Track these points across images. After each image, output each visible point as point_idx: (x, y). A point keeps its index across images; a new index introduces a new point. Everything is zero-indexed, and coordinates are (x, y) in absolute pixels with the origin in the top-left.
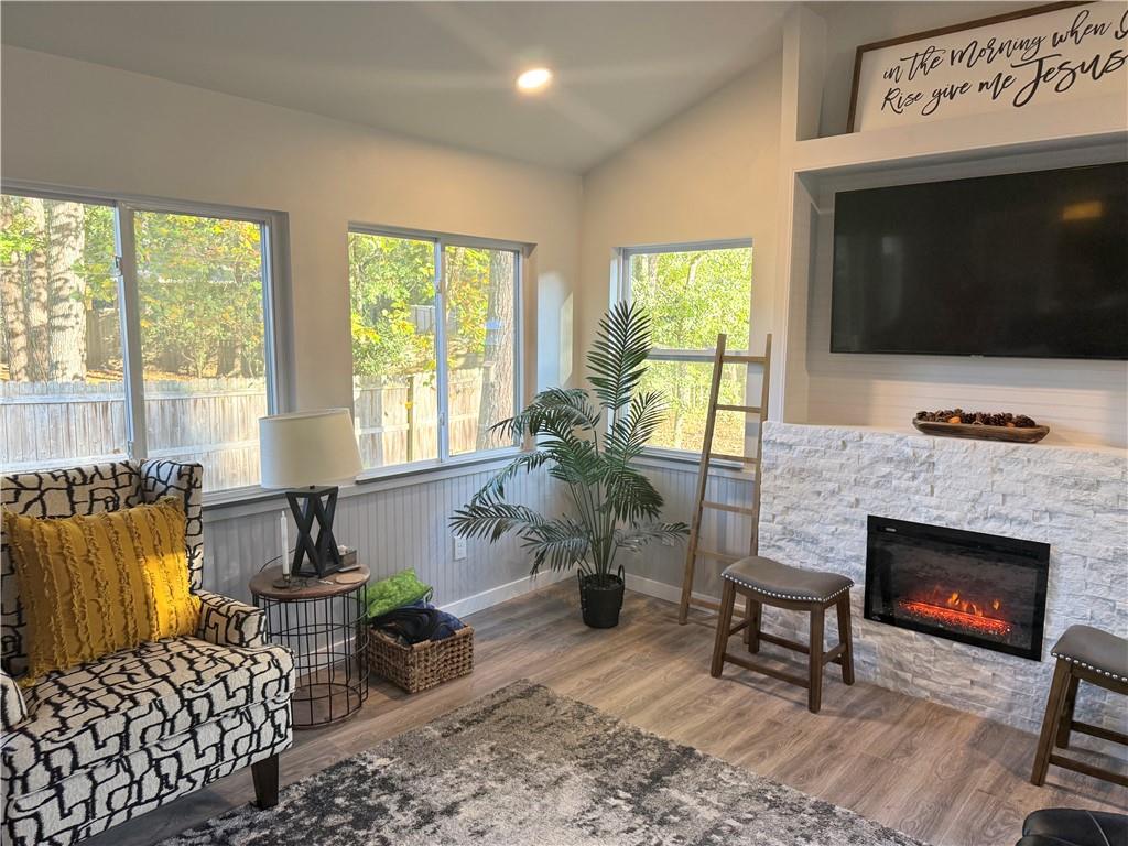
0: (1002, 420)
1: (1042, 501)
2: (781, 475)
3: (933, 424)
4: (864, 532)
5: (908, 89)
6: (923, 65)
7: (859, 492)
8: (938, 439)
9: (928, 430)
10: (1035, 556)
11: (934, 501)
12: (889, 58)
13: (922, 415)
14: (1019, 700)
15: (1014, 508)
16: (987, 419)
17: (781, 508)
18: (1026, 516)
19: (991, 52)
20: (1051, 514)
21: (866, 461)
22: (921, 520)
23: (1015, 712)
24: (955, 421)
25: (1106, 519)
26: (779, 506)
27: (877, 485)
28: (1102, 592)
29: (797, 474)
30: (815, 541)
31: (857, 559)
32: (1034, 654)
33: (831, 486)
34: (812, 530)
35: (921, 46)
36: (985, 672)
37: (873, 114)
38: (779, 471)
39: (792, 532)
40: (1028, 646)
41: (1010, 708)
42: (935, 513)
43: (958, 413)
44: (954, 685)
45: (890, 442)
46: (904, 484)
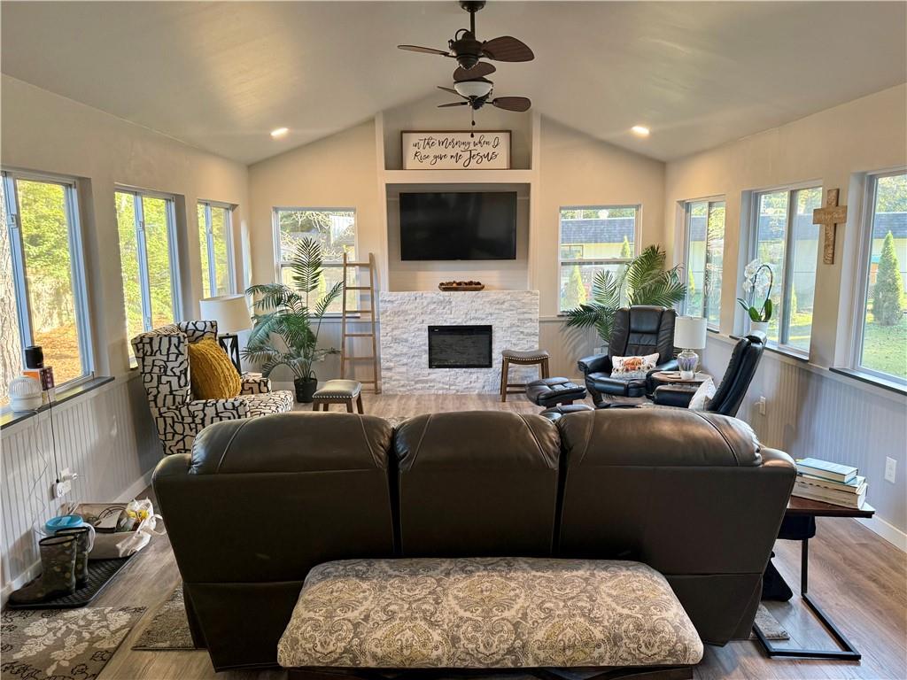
0: (471, 283)
1: (488, 311)
2: (390, 315)
3: (447, 287)
4: (427, 334)
5: (423, 152)
6: (428, 144)
7: (423, 317)
8: (452, 293)
9: (445, 289)
10: (487, 330)
11: (452, 316)
12: (414, 138)
13: (442, 284)
14: (487, 383)
15: (478, 315)
16: (466, 284)
17: (390, 330)
18: (484, 316)
19: (454, 144)
20: (491, 314)
21: (425, 304)
22: (448, 324)
23: (486, 388)
24: (454, 285)
25: (507, 313)
26: (389, 329)
27: (430, 313)
28: (508, 338)
29: (396, 313)
30: (406, 341)
31: (425, 344)
32: (489, 365)
33: (411, 316)
34: (405, 336)
35: (427, 136)
36: (474, 376)
37: (410, 161)
38: (388, 314)
39: (396, 339)
40: (487, 363)
41: (484, 387)
42: (453, 321)
43: (454, 282)
44: (464, 385)
45: (434, 295)
46: (441, 311)
